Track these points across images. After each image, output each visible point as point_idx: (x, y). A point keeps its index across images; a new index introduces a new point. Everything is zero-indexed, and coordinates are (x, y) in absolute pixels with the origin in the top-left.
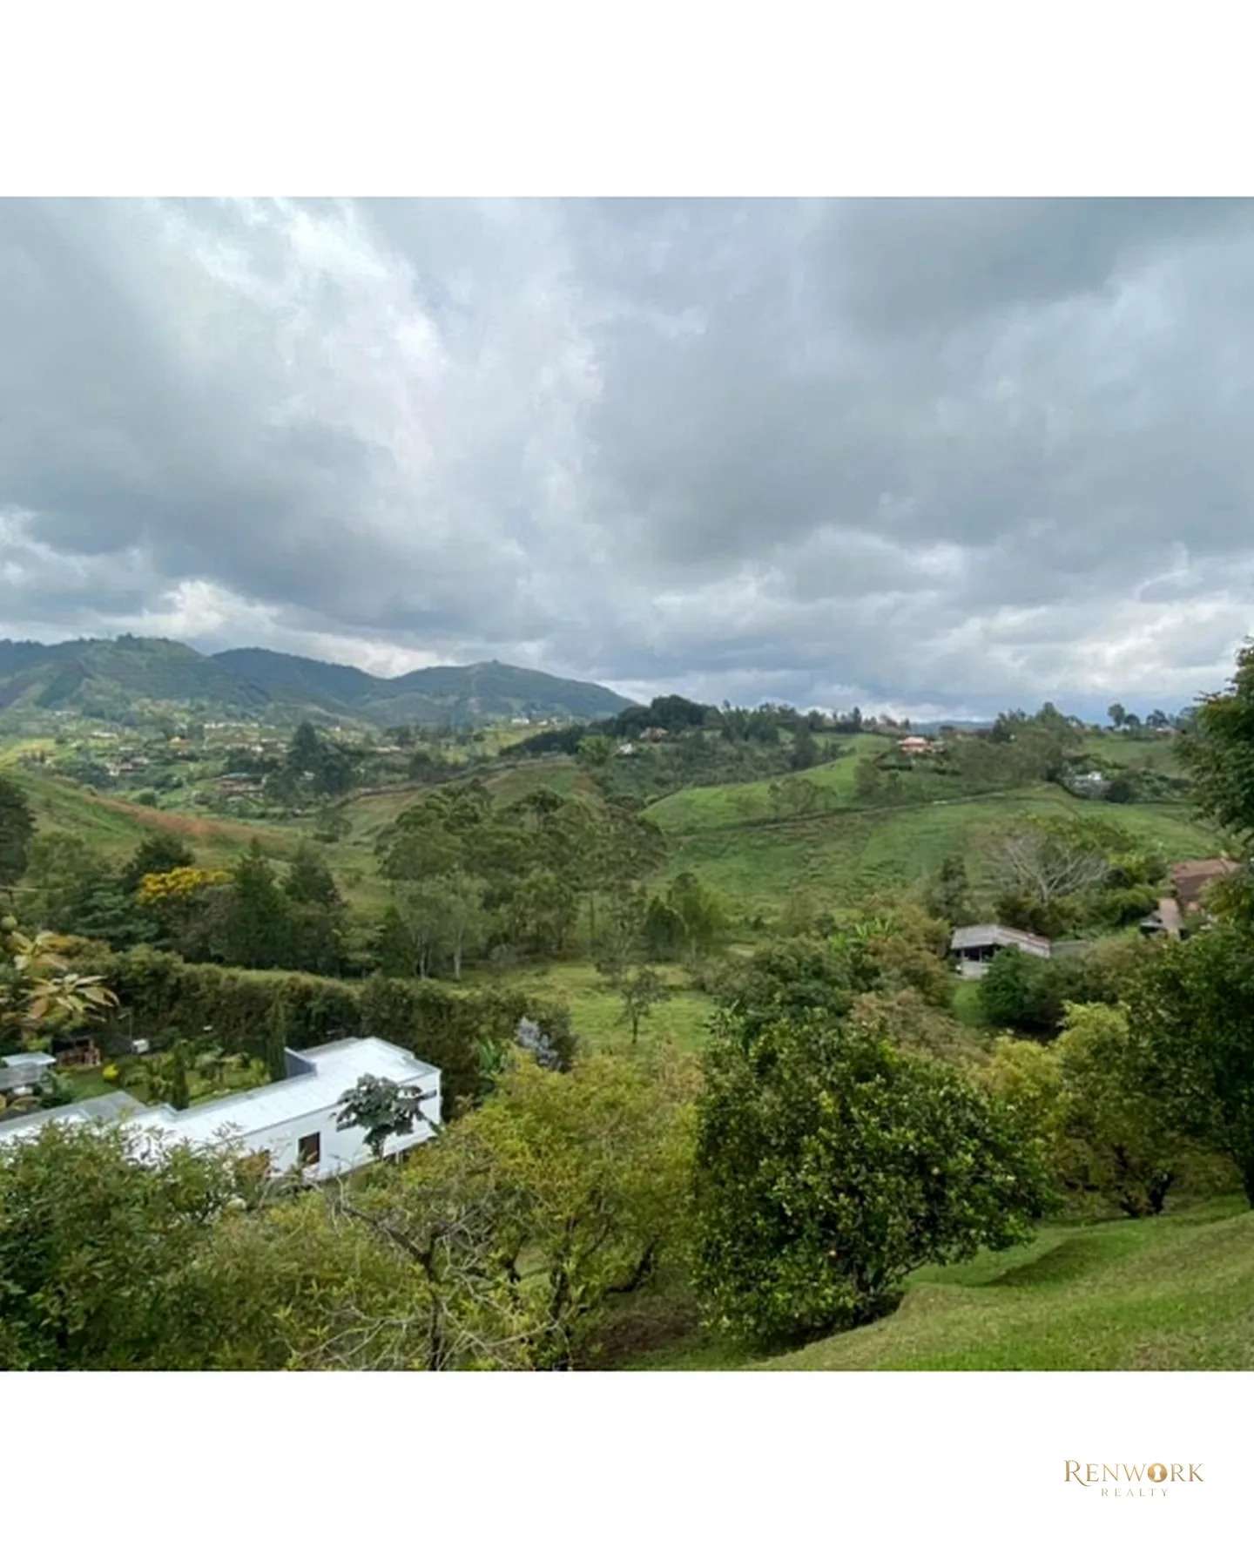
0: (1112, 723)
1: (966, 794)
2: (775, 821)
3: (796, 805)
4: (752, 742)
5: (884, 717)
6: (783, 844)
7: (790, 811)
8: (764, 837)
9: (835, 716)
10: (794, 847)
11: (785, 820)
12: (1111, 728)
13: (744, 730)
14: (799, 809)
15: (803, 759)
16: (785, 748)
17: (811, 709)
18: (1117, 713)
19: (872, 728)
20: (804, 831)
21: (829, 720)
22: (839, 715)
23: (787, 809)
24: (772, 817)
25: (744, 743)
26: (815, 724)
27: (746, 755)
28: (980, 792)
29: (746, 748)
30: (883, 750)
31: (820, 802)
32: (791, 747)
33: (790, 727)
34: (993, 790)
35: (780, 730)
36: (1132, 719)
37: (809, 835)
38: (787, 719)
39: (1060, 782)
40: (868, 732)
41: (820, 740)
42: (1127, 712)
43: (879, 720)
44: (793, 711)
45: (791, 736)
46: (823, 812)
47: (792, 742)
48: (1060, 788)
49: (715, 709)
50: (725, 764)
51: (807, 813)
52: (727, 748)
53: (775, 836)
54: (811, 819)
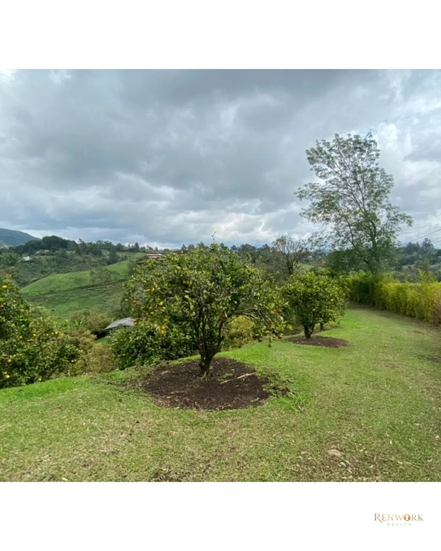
2: (93, 286)
3: (102, 279)
4: (90, 255)
5: (148, 246)
6: (95, 295)
7: (100, 282)
8: (87, 293)
9: (129, 246)
10: (100, 296)
11: (97, 286)
13: (87, 250)
14: (104, 280)
15: (113, 261)
16: (105, 258)
17: (118, 243)
18: (222, 245)
19: (143, 250)
20: (105, 289)
21: (127, 247)
22: (131, 245)
23: (98, 281)
24: (91, 284)
25: (86, 256)
26: (120, 248)
27: (86, 260)
29: (86, 258)
30: (141, 258)
31: (112, 278)
32: (108, 257)
33: (108, 250)
35: (103, 250)
37: (107, 291)
38: (108, 246)
40: (142, 252)
41: (120, 254)
42: (225, 246)
43: (146, 248)
44: (111, 243)
45: (108, 253)
46: (114, 281)
47: (109, 255)
49: (74, 242)
50: (77, 264)
51: (107, 282)
52: (78, 258)
53: (92, 292)
54: (108, 284)
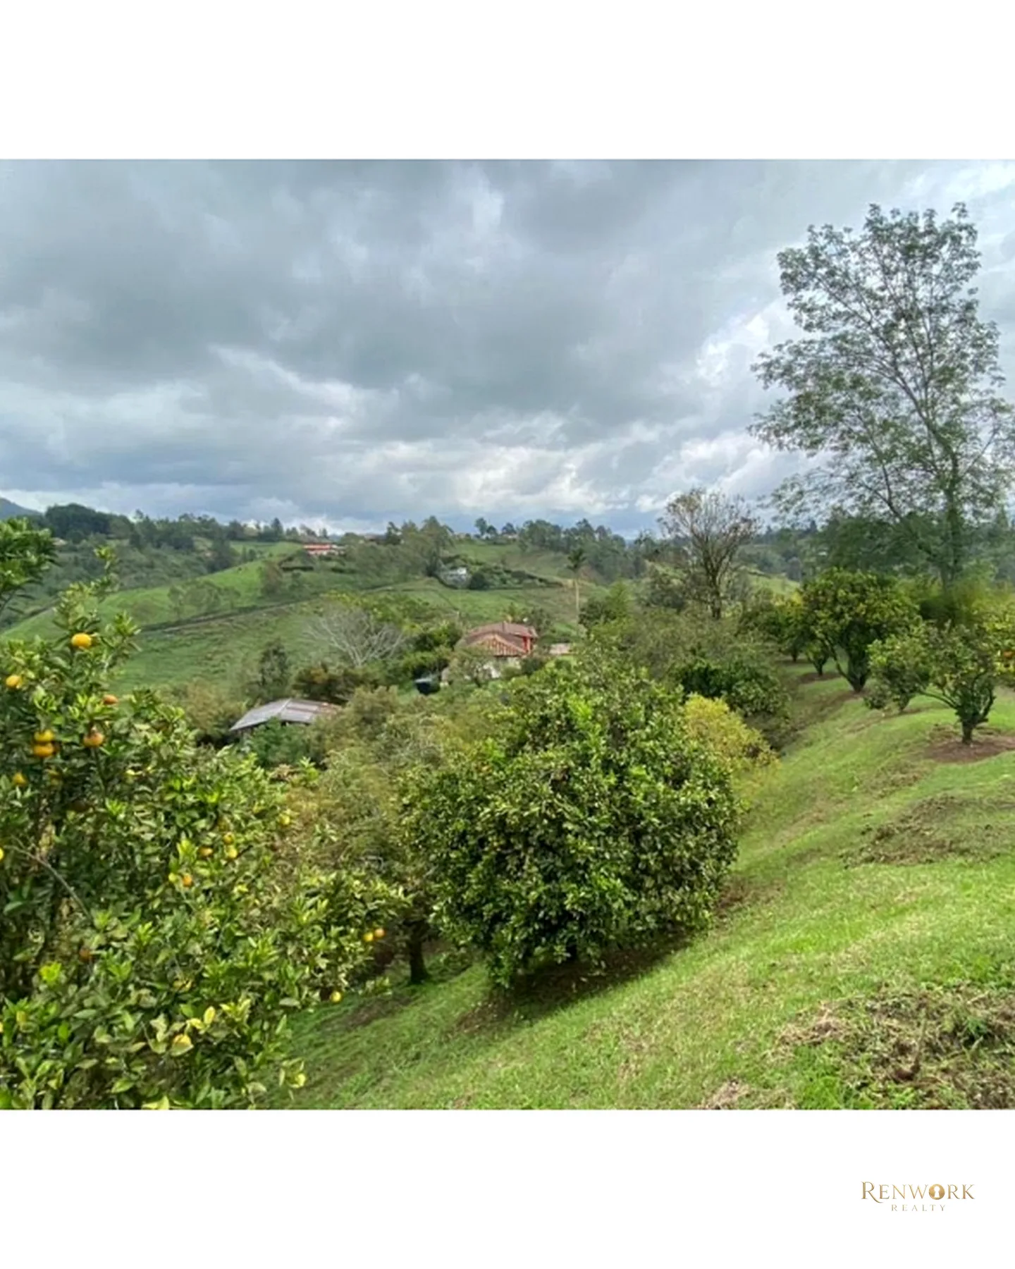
0: (479, 533)
1: (361, 589)
2: (178, 623)
3: (200, 606)
4: (166, 551)
5: (303, 527)
6: (185, 645)
7: (195, 613)
8: (165, 640)
9: (258, 527)
10: (197, 647)
11: (188, 621)
12: (478, 536)
13: (156, 537)
14: (204, 609)
15: (222, 562)
16: (201, 555)
17: (232, 519)
18: (481, 523)
19: (293, 537)
20: (208, 631)
21: (252, 530)
22: (262, 525)
23: (190, 611)
24: (174, 620)
25: (154, 551)
26: (236, 532)
27: (157, 562)
28: (374, 587)
29: (157, 556)
30: (290, 554)
31: (224, 603)
32: (208, 554)
33: (209, 536)
34: (387, 584)
35: (195, 538)
36: (491, 530)
37: (211, 634)
38: (207, 528)
39: (437, 577)
40: (290, 541)
41: (238, 547)
42: (488, 524)
43: (300, 531)
44: (213, 520)
45: (209, 544)
46: (229, 612)
47: (210, 549)
48: (436, 581)
49: (124, 519)
50: (134, 572)
51: (212, 613)
52: (137, 556)
53: (177, 638)
54: (214, 619)
